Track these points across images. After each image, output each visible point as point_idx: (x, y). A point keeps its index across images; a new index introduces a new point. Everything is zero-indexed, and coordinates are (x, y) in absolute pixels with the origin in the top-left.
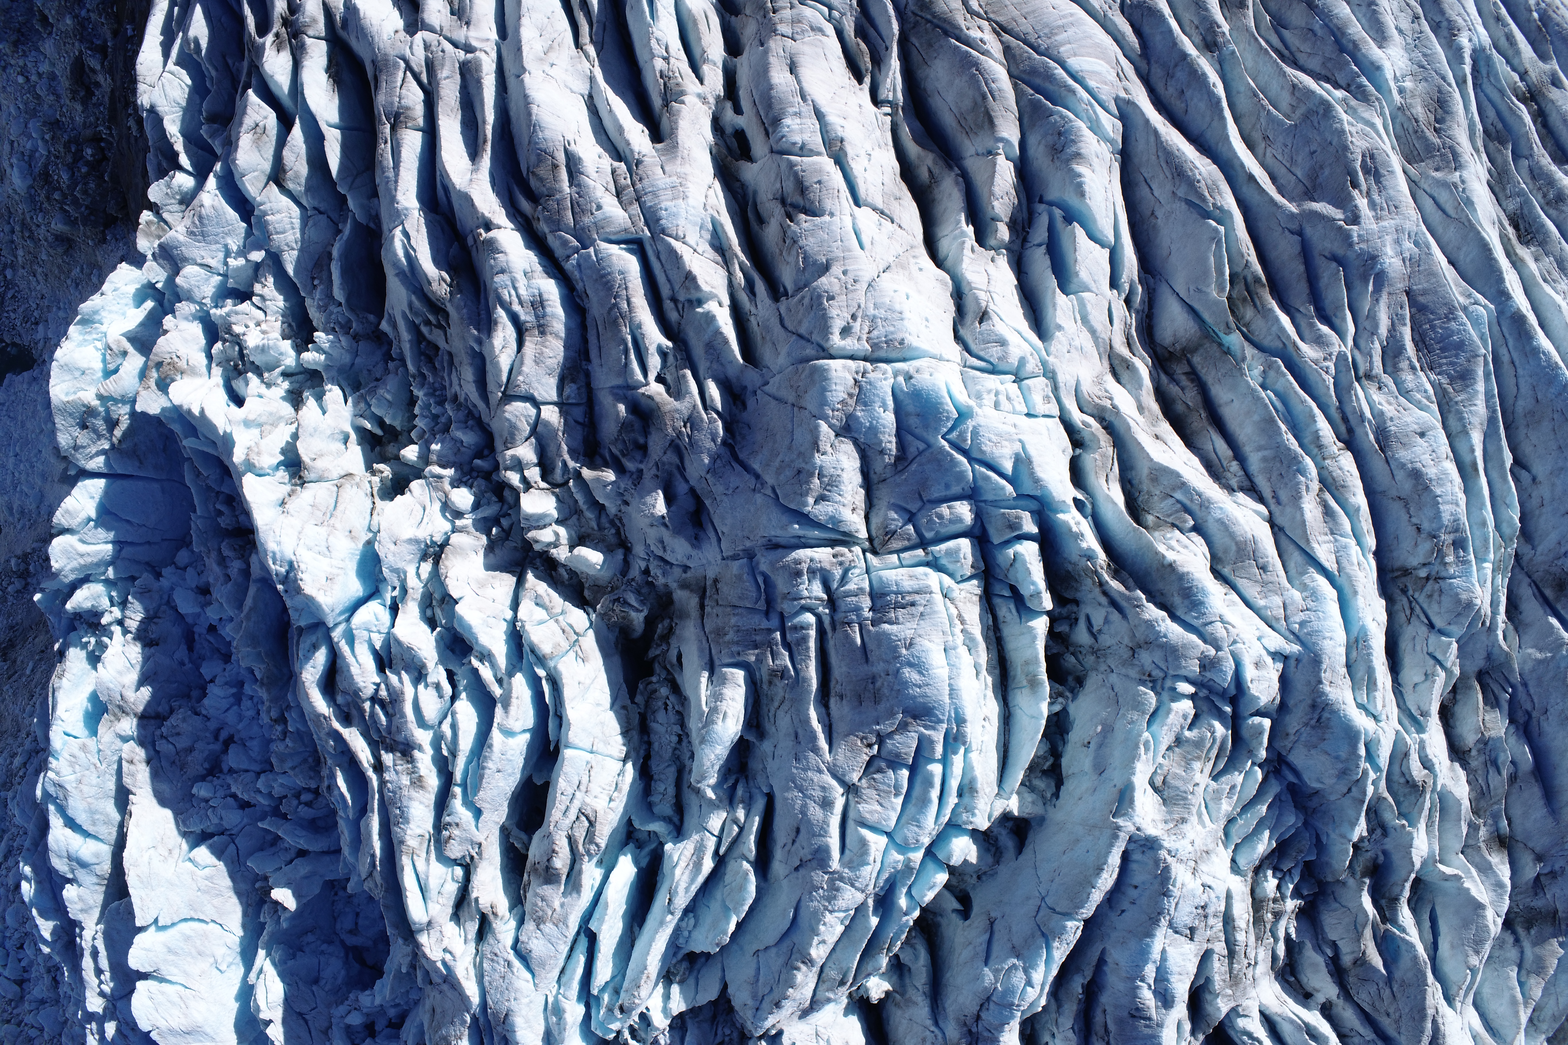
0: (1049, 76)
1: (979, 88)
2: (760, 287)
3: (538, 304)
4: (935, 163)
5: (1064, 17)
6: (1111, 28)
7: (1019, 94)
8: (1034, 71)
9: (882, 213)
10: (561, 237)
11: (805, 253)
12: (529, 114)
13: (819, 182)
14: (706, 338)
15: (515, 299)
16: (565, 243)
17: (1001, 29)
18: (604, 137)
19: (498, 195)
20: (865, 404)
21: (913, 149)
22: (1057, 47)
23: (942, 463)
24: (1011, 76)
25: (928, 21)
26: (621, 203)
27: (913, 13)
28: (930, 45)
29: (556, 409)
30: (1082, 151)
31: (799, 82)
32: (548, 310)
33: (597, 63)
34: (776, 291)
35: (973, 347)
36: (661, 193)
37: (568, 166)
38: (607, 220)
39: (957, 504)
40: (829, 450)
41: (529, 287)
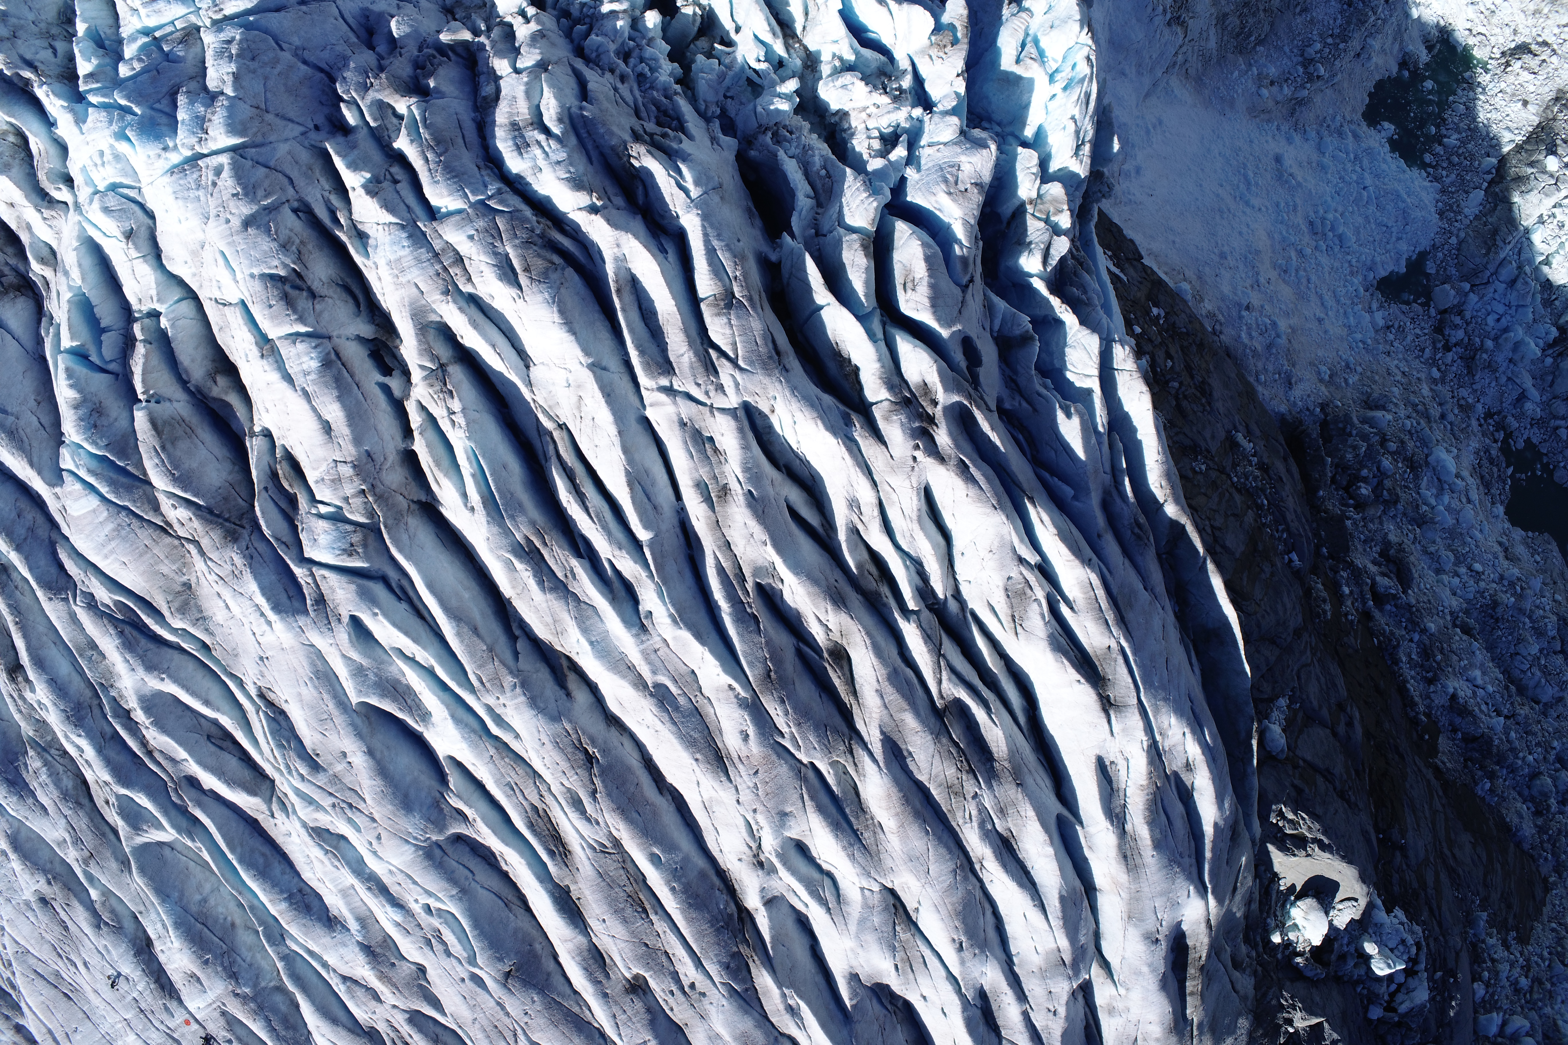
0: (113, 484)
1: (169, 456)
2: (322, 214)
3: (521, 146)
4: (210, 389)
5: (112, 552)
6: (81, 562)
7: (140, 465)
8: (129, 489)
9: (225, 305)
10: (507, 206)
11: (269, 235)
12: (562, 312)
13: (270, 306)
14: (356, 152)
15: (544, 144)
16: (501, 202)
17: (165, 529)
18: (503, 327)
19: (593, 244)
20: (197, 117)
21: (233, 399)
22: (110, 516)
23: (137, 96)
24: (150, 484)
25: (227, 520)
26: (455, 250)
27: (244, 528)
28: (226, 499)
29: (499, 73)
30: (73, 412)
31: (314, 410)
32: (510, 143)
33: (532, 405)
34: (304, 211)
35: (136, 208)
36: (413, 263)
37: (515, 274)
38: (460, 227)
39: (130, 73)
40: (225, 78)
41: (534, 159)
